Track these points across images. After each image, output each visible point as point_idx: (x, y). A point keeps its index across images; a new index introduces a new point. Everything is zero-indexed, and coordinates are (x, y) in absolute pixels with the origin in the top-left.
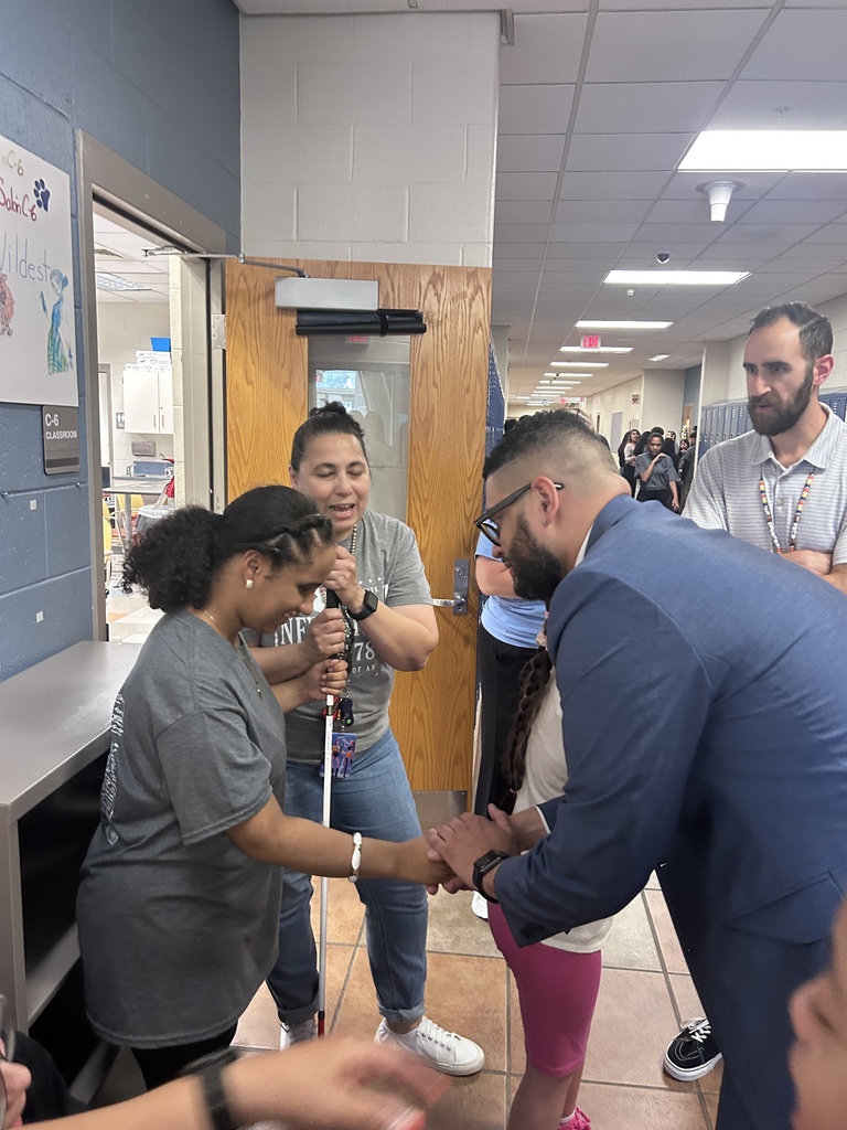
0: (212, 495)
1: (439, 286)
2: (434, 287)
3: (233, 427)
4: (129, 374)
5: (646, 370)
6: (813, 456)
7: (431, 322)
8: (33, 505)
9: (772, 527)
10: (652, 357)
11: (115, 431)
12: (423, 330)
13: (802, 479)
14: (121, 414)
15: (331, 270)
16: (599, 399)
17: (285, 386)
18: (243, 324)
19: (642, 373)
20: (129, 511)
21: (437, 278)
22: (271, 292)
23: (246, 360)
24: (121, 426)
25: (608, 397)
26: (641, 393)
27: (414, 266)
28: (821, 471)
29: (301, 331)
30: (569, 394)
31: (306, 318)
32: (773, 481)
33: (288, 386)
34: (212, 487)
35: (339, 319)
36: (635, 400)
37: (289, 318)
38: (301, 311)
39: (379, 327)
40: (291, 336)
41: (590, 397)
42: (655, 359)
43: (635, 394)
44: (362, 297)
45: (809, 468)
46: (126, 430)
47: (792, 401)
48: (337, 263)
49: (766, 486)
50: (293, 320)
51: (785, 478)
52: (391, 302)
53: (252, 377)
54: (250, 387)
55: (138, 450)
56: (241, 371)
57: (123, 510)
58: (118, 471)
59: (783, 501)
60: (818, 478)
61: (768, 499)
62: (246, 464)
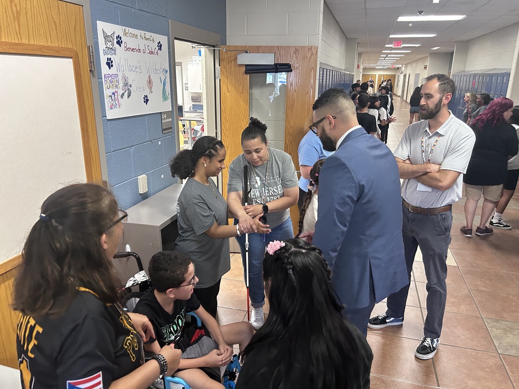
0: (216, 132)
1: (297, 54)
2: (296, 54)
3: (223, 108)
4: (190, 67)
5: (430, 53)
6: (440, 131)
7: (294, 67)
8: (160, 143)
9: (424, 155)
10: (432, 48)
11: (184, 91)
12: (292, 71)
13: (436, 138)
14: (187, 84)
15: (257, 49)
16: (410, 66)
17: (241, 93)
18: (226, 71)
19: (428, 54)
20: (190, 127)
21: (297, 50)
22: (236, 59)
23: (227, 83)
24: (187, 89)
25: (414, 65)
26: (428, 64)
27: (288, 47)
28: (443, 136)
29: (247, 72)
30: (395, 63)
31: (248, 67)
32: (427, 138)
33: (242, 93)
34: (216, 129)
35: (260, 68)
36: (425, 68)
37: (242, 68)
38: (246, 65)
39: (274, 70)
40: (243, 75)
41: (407, 65)
42: (434, 49)
43: (426, 65)
44: (268, 60)
45: (438, 134)
46: (189, 91)
47: (433, 109)
48: (260, 46)
49: (424, 140)
50: (244, 69)
51: (430, 137)
52: (279, 61)
53: (230, 90)
54: (229, 94)
55: (194, 99)
56: (226, 88)
57: (188, 126)
58: (186, 108)
59: (428, 145)
60: (441, 138)
61: (424, 144)
62: (228, 121)
